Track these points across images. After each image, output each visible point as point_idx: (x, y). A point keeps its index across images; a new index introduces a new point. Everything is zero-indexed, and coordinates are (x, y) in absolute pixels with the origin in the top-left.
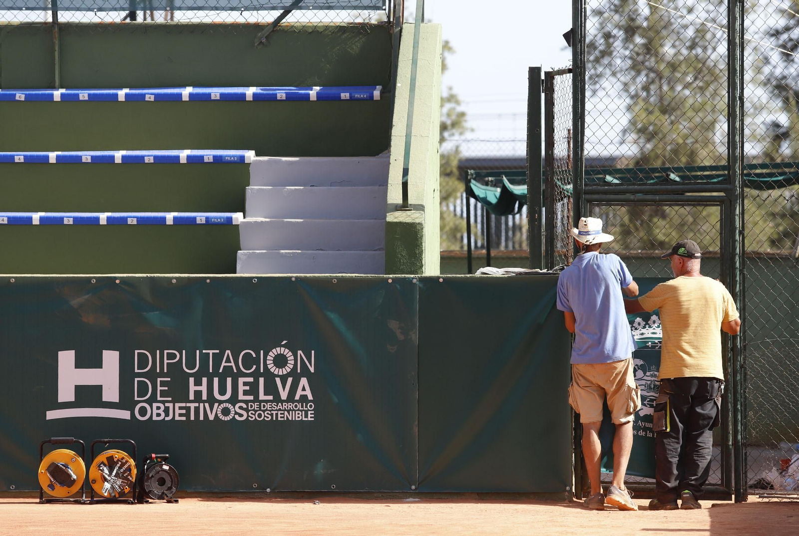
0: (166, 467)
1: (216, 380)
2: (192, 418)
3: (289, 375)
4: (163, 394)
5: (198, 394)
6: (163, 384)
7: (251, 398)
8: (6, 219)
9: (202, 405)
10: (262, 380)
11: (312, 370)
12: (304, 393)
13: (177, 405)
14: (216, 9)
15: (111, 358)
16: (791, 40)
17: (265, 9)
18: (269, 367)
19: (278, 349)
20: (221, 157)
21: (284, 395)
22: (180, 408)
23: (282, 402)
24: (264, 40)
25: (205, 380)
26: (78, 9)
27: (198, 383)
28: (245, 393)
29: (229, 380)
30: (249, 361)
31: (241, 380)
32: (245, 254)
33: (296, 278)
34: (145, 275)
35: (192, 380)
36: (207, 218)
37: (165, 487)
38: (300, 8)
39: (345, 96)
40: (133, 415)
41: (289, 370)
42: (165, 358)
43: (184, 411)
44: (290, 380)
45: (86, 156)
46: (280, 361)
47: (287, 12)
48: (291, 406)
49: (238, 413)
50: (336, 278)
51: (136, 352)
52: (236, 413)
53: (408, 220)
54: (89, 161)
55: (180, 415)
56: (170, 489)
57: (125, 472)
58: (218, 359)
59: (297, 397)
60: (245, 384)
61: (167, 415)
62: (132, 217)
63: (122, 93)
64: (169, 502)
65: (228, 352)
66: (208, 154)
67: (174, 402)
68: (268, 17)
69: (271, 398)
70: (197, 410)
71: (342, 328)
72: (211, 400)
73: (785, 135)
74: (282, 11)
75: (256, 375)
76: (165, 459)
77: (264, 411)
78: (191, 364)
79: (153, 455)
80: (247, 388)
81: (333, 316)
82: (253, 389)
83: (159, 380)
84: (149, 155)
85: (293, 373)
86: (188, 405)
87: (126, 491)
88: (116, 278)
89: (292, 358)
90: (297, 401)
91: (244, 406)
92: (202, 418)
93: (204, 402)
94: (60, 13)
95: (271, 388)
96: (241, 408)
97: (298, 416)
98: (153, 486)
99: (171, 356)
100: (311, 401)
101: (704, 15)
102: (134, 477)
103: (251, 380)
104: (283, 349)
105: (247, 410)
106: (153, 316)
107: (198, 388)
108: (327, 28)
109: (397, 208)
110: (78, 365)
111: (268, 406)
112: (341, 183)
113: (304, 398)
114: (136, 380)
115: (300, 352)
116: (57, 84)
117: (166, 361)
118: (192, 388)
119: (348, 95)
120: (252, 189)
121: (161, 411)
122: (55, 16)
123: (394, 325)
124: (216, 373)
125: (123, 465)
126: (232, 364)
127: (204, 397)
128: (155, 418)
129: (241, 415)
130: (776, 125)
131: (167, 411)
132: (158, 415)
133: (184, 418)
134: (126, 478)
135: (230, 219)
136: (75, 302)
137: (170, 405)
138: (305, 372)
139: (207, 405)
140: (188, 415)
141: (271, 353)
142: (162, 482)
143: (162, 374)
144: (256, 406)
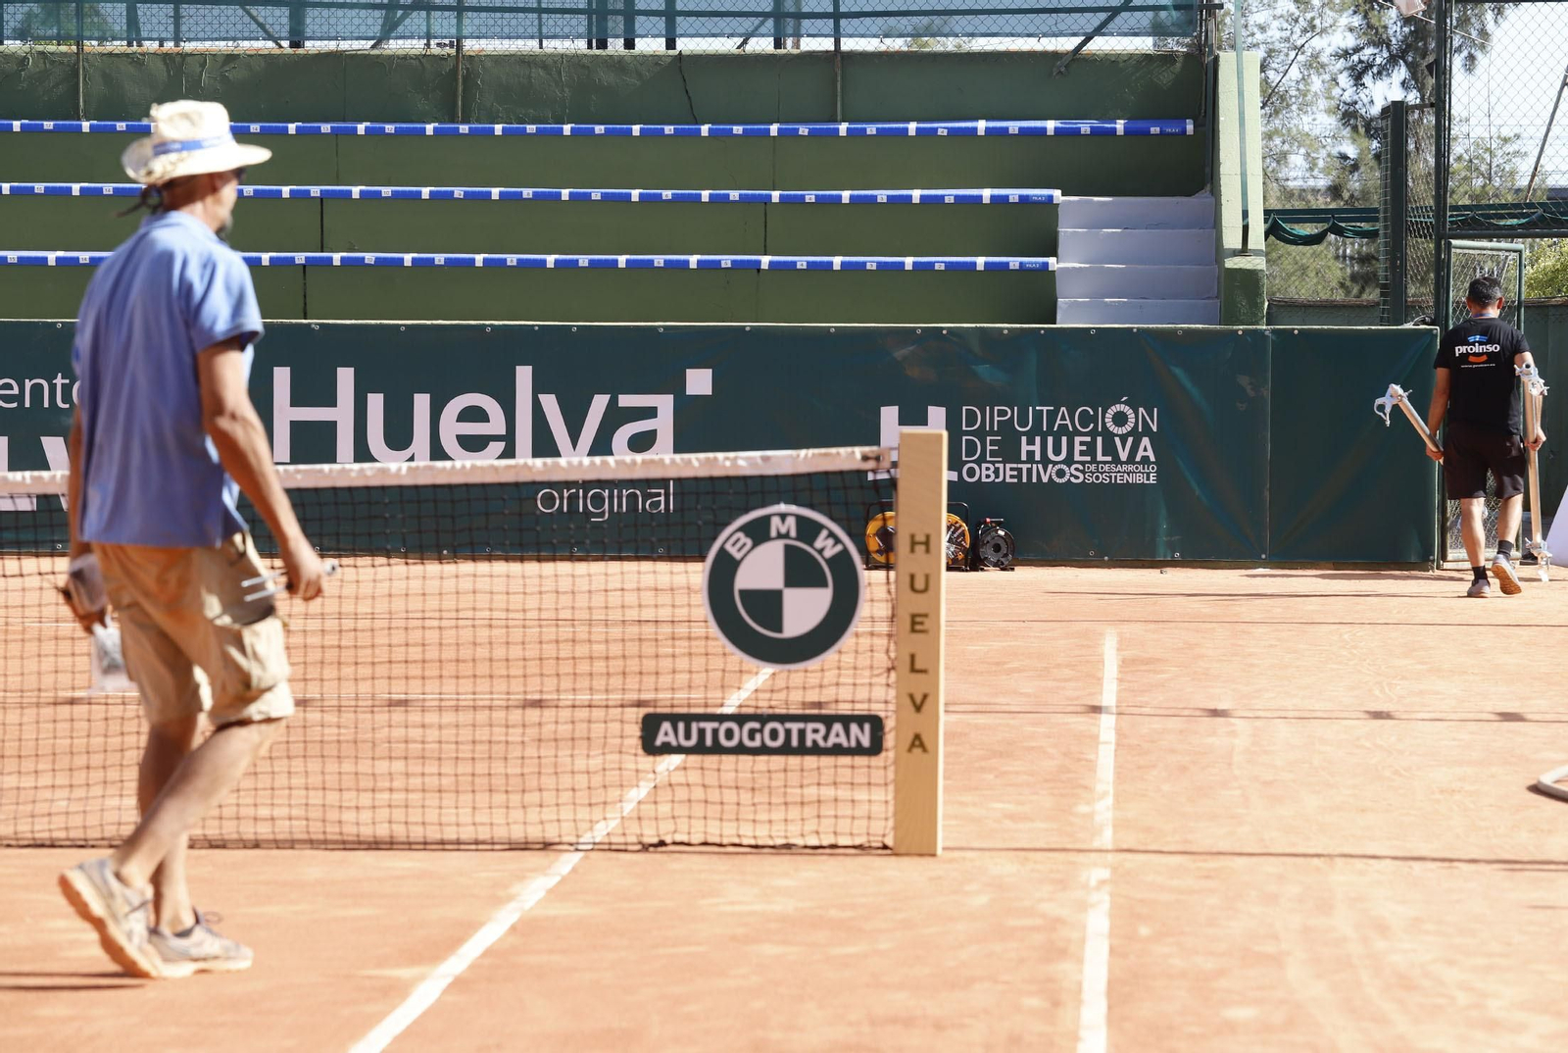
0: (1001, 533)
1: (1050, 439)
2: (1024, 480)
3: (1129, 434)
4: (993, 454)
5: (1031, 454)
6: (992, 443)
7: (1088, 459)
8: (805, 264)
9: (1035, 466)
10: (1099, 440)
11: (1155, 429)
12: (1145, 454)
13: (1008, 466)
14: (1013, 35)
15: (937, 415)
16: (1361, 61)
17: (1065, 36)
18: (1108, 425)
19: (1118, 406)
20: (1027, 196)
21: (1124, 456)
22: (1012, 469)
23: (1122, 463)
24: (1063, 69)
25: (1038, 439)
26: (863, 36)
27: (1031, 442)
28: (1082, 453)
29: (1064, 439)
30: (1085, 419)
31: (1078, 439)
32: (1066, 303)
33: (1138, 329)
34: (974, 325)
35: (1024, 439)
36: (1021, 263)
37: (1000, 554)
38: (1104, 35)
39: (1155, 130)
40: (960, 476)
41: (1129, 429)
42: (996, 416)
43: (1015, 473)
44: (1130, 439)
45: (882, 195)
46: (1120, 420)
47: (1088, 39)
48: (1131, 468)
49: (1074, 475)
50: (1181, 329)
51: (964, 408)
52: (1072, 475)
53: (1249, 266)
54: (885, 201)
55: (1012, 477)
56: (1006, 555)
57: (958, 537)
58: (1052, 416)
59: (1138, 459)
60: (1082, 443)
61: (997, 477)
62: (940, 262)
63: (912, 127)
64: (1002, 569)
65: (1063, 409)
66: (1014, 194)
67: (1004, 462)
68: (1067, 44)
69: (1109, 459)
70: (1029, 471)
71: (1188, 384)
72: (1045, 461)
73: (1355, 167)
74: (1083, 38)
75: (1094, 434)
76: (999, 524)
77: (1102, 473)
78: (1023, 422)
79: (988, 520)
80: (1084, 448)
81: (1178, 371)
82: (1090, 449)
83: (988, 438)
84: (949, 194)
85: (1134, 432)
86: (1020, 466)
87: (960, 557)
88: (942, 328)
89: (1133, 415)
90: (1138, 463)
91: (1081, 468)
92: (1034, 480)
93: (1037, 462)
94: (843, 40)
95: (1110, 449)
96: (1077, 469)
97: (1140, 479)
98: (988, 552)
99: (1002, 413)
100: (1153, 463)
101: (1278, 35)
102: (968, 542)
103: (1088, 439)
104: (1123, 406)
105: (1083, 472)
106: (983, 370)
107: (1031, 448)
108: (1131, 56)
109: (1235, 253)
110: (902, 422)
111: (1106, 468)
112: (1157, 226)
113: (1145, 460)
114: (964, 438)
115: (1141, 410)
116: (839, 118)
117: (996, 419)
118: (1025, 448)
119: (1158, 129)
120: (1065, 231)
121: (990, 472)
122: (837, 43)
123: (1244, 381)
124: (1050, 431)
125: (956, 529)
126: (1068, 422)
127: (1038, 457)
128: (984, 480)
129: (1077, 477)
130: (1344, 157)
131: (997, 471)
132: (988, 476)
133: (1016, 480)
134: (959, 544)
135: (1046, 265)
136: (899, 354)
137: (1001, 466)
138: (1147, 431)
139: (1040, 466)
140: (1019, 476)
141: (1109, 411)
142: (997, 548)
143: (992, 433)
144: (1093, 467)
